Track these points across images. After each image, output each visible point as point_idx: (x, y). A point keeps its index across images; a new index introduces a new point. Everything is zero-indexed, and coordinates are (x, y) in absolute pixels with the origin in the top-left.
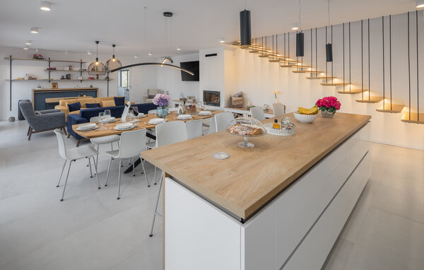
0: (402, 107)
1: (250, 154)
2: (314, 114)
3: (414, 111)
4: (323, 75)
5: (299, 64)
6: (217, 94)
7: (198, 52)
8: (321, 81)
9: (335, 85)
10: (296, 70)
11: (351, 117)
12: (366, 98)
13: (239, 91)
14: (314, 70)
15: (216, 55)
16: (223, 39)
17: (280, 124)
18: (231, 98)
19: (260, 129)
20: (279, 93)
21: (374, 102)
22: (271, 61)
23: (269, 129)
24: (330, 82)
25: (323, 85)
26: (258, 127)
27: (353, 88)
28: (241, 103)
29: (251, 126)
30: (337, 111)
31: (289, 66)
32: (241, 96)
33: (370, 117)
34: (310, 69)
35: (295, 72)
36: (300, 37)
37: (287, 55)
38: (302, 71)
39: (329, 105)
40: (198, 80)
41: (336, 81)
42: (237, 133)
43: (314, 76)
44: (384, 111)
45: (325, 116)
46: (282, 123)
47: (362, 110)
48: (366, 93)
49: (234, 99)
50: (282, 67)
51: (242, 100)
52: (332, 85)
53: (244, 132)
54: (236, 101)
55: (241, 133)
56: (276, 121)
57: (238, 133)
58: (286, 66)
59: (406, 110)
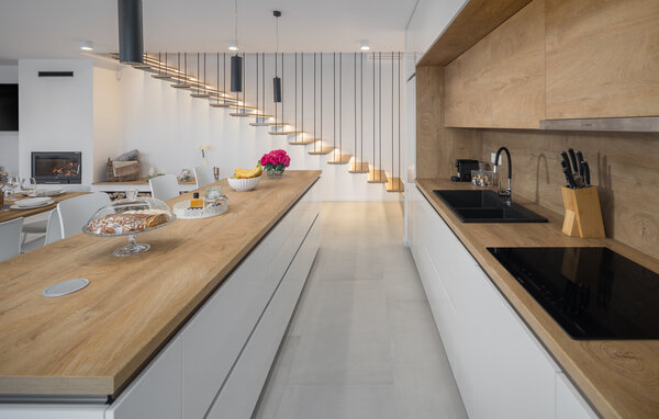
0: (350, 156)
1: (139, 265)
2: (256, 176)
3: (359, 161)
4: (272, 120)
5: (240, 103)
6: (75, 159)
7: (15, 63)
8: (270, 129)
9: (286, 134)
10: (235, 112)
11: (302, 173)
12: (318, 150)
13: (129, 149)
14: (260, 112)
15: (70, 74)
16: (89, 44)
17: (204, 199)
18: (110, 164)
19: (162, 215)
20: (209, 148)
21: (325, 154)
22: (194, 96)
23: (181, 212)
24: (280, 130)
25: (272, 134)
26: (159, 212)
27: (305, 137)
28: (133, 171)
29: (146, 212)
30: (286, 169)
31: (225, 106)
32: (134, 157)
33: (320, 172)
34: (255, 112)
35: (233, 115)
36: (237, 62)
37: (221, 89)
38: (244, 114)
39: (276, 161)
40: (17, 129)
41: (288, 128)
42: (110, 232)
43: (260, 121)
44: (334, 163)
45: (271, 177)
46: (207, 197)
47: (314, 164)
48: (319, 143)
49: (116, 165)
50: (214, 106)
51: (136, 166)
52: (283, 134)
53: (128, 227)
54: (122, 169)
55: (119, 230)
56: (197, 196)
57: (114, 232)
58: (220, 106)
59: (353, 159)
